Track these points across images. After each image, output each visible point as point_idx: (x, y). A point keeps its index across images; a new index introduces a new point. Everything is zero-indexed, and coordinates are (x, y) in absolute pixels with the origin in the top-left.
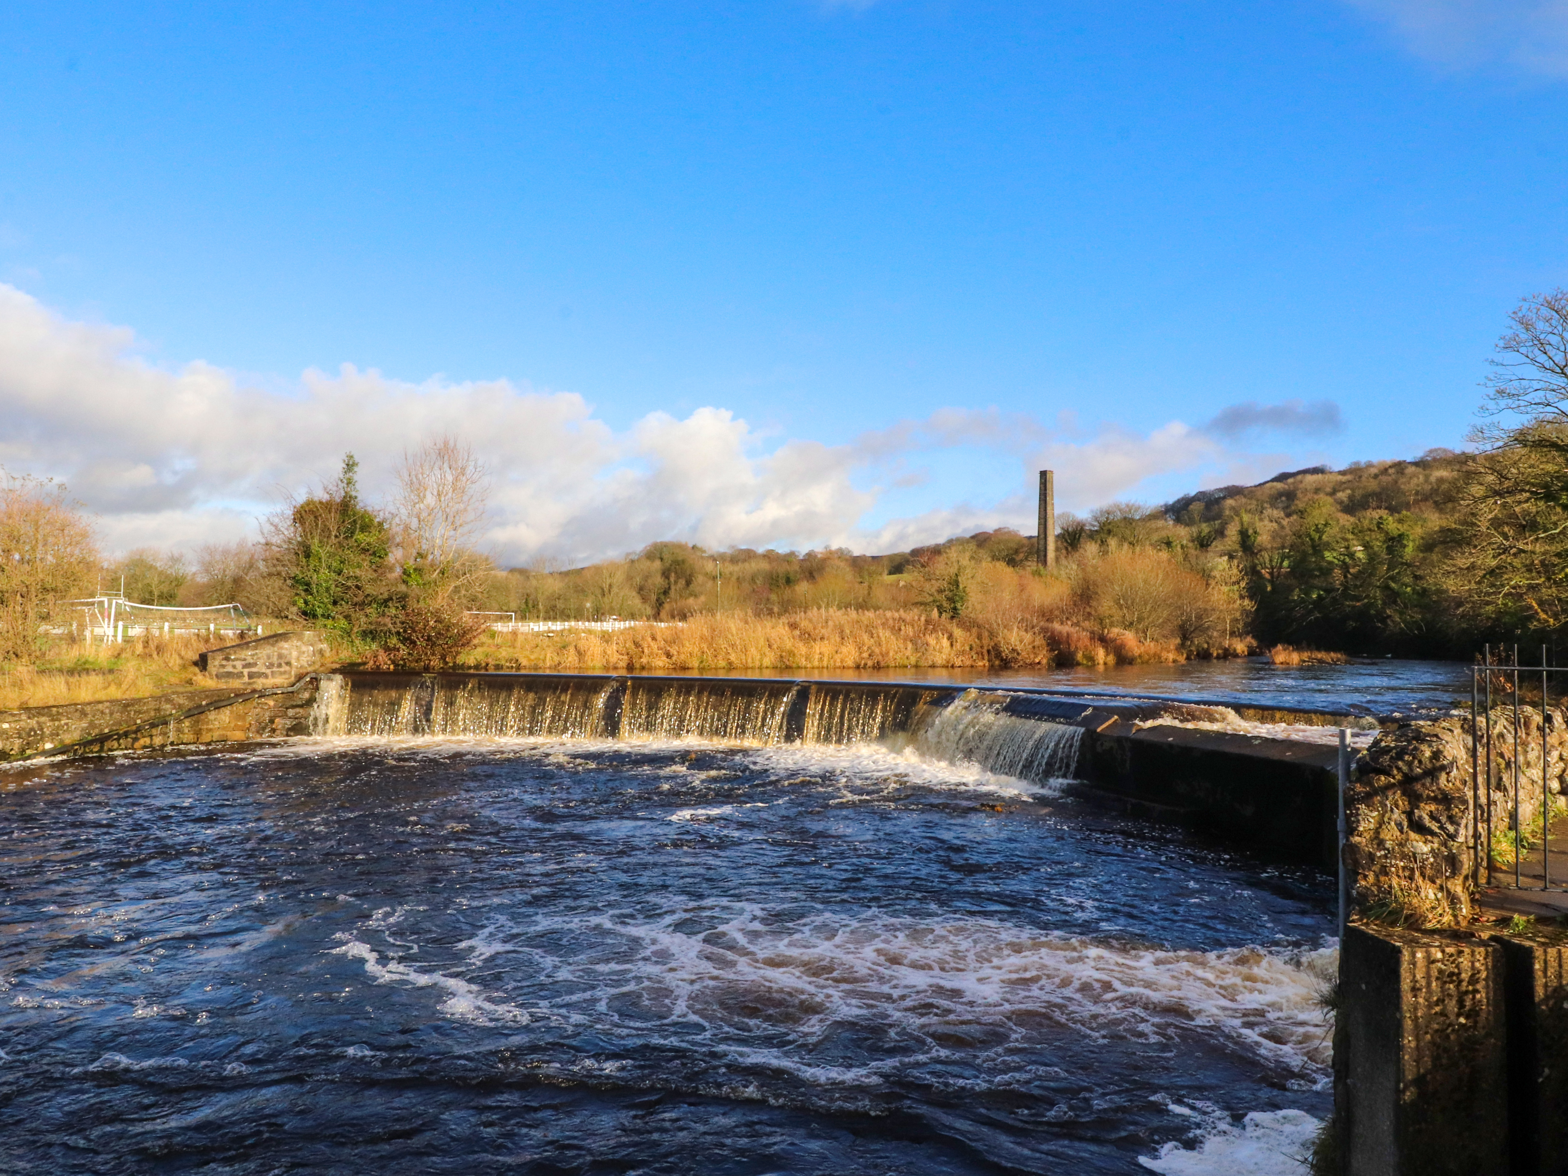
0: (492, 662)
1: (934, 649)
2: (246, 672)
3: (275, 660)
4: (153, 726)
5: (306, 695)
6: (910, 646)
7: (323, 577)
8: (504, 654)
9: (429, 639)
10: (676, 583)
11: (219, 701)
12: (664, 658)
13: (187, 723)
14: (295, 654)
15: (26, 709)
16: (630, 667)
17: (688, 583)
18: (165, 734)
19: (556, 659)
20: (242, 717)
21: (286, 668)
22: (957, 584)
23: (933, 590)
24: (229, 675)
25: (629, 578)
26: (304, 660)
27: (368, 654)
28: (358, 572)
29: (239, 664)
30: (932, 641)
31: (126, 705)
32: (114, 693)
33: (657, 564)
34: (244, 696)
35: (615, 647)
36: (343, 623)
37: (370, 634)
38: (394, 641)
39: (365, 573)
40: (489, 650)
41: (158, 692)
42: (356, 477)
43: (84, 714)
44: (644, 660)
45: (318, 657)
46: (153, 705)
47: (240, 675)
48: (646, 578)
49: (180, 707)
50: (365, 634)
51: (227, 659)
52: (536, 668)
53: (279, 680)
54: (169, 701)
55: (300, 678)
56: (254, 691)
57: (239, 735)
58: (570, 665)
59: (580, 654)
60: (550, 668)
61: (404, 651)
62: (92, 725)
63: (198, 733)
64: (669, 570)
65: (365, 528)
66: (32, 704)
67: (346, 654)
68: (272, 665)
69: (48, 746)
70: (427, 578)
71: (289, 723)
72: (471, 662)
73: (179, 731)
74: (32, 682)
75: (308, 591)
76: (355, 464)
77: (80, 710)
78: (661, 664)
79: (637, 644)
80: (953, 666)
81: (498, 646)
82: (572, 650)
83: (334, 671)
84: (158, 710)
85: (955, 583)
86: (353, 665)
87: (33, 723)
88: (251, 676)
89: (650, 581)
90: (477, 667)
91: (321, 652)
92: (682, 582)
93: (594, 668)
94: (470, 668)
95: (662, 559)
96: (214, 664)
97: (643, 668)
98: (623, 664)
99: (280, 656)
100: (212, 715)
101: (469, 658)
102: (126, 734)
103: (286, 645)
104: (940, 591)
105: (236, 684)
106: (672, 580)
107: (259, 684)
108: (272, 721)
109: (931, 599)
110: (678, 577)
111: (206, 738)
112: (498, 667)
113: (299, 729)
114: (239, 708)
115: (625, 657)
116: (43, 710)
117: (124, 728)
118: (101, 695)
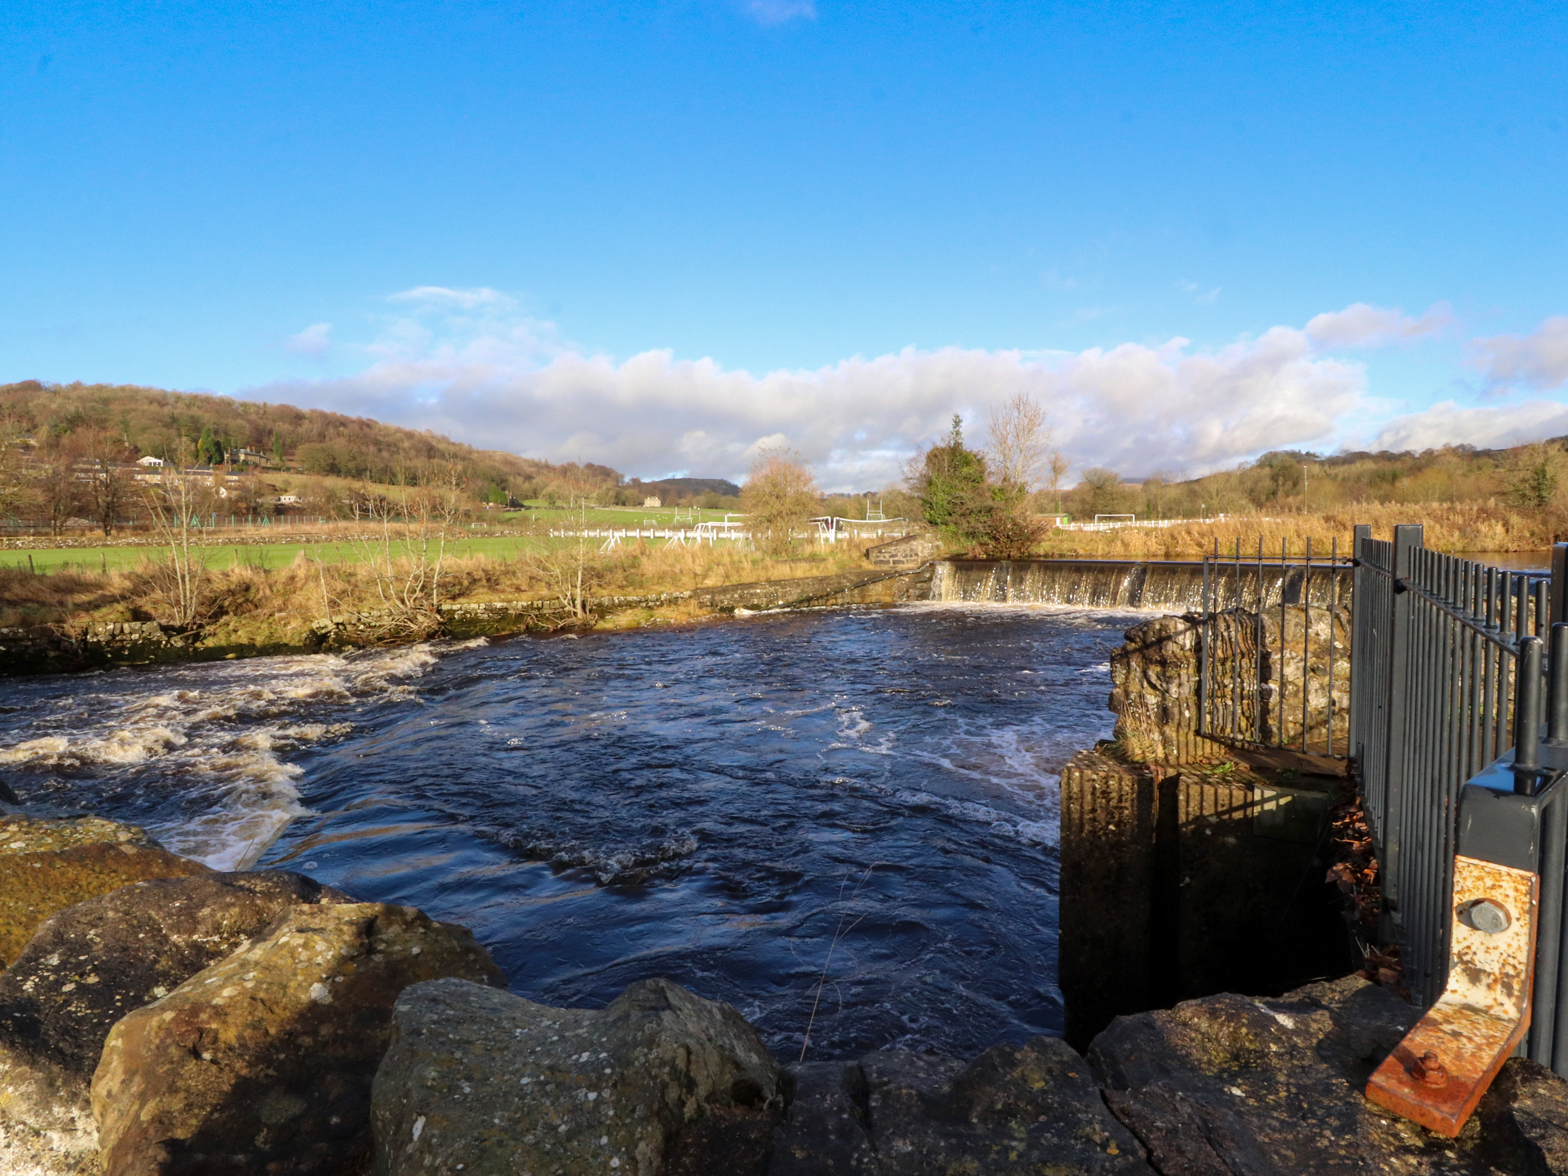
0: (1056, 552)
1: (1486, 536)
2: (891, 560)
3: (908, 552)
4: (836, 593)
5: (928, 575)
6: (1457, 534)
7: (940, 498)
8: (1065, 546)
9: (1008, 537)
10: (1284, 484)
11: (875, 578)
12: (1196, 548)
13: (856, 591)
14: (920, 548)
15: (769, 581)
16: (1167, 555)
17: (1295, 485)
18: (843, 597)
19: (1107, 549)
20: (890, 588)
21: (915, 557)
22: (1544, 472)
23: (1515, 480)
24: (882, 562)
25: (1241, 482)
26: (926, 552)
27: (970, 548)
28: (962, 494)
29: (887, 555)
30: (1483, 528)
31: (821, 580)
32: (815, 573)
33: (1267, 470)
34: (891, 575)
35: (1154, 540)
36: (952, 527)
37: (971, 534)
38: (986, 538)
39: (966, 494)
40: (1054, 544)
41: (840, 572)
42: (961, 430)
43: (798, 585)
44: (1179, 549)
45: (935, 550)
46: (836, 580)
47: (888, 562)
48: (1256, 482)
49: (851, 581)
50: (967, 535)
51: (880, 552)
52: (1091, 556)
53: (911, 565)
54: (845, 578)
55: (923, 563)
56: (896, 572)
57: (888, 599)
58: (1117, 553)
59: (1126, 545)
60: (1102, 556)
61: (992, 544)
62: (803, 591)
63: (863, 597)
64: (1278, 475)
65: (968, 463)
66: (773, 579)
67: (955, 548)
68: (906, 556)
69: (781, 602)
70: (1008, 495)
71: (917, 592)
72: (1042, 552)
73: (852, 596)
74: (773, 567)
75: (931, 508)
76: (960, 421)
77: (796, 582)
78: (1193, 552)
79: (1173, 537)
80: (1507, 551)
81: (1062, 541)
82: (1119, 543)
83: (945, 559)
84: (839, 583)
85: (1541, 473)
86: (958, 555)
87: (772, 589)
88: (894, 562)
89: (1260, 485)
90: (1046, 556)
91: (938, 547)
92: (1290, 484)
93: (1137, 556)
94: (1040, 556)
95: (1271, 466)
96: (873, 555)
97: (1178, 555)
98: (1162, 552)
99: (911, 550)
100: (871, 587)
101: (1042, 548)
102: (822, 597)
103: (915, 543)
104: (1524, 481)
105: (885, 568)
106: (1280, 482)
107: (900, 567)
108: (907, 591)
109: (1512, 488)
110: (1286, 480)
111: (868, 600)
112: (1061, 556)
113: (923, 596)
114: (887, 583)
115: (1163, 547)
116: (777, 583)
117: (819, 594)
118: (808, 574)
